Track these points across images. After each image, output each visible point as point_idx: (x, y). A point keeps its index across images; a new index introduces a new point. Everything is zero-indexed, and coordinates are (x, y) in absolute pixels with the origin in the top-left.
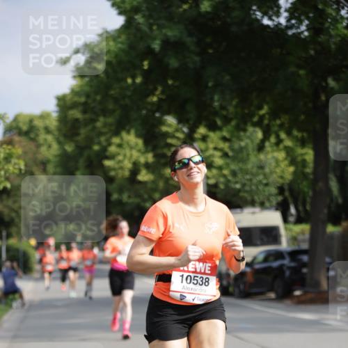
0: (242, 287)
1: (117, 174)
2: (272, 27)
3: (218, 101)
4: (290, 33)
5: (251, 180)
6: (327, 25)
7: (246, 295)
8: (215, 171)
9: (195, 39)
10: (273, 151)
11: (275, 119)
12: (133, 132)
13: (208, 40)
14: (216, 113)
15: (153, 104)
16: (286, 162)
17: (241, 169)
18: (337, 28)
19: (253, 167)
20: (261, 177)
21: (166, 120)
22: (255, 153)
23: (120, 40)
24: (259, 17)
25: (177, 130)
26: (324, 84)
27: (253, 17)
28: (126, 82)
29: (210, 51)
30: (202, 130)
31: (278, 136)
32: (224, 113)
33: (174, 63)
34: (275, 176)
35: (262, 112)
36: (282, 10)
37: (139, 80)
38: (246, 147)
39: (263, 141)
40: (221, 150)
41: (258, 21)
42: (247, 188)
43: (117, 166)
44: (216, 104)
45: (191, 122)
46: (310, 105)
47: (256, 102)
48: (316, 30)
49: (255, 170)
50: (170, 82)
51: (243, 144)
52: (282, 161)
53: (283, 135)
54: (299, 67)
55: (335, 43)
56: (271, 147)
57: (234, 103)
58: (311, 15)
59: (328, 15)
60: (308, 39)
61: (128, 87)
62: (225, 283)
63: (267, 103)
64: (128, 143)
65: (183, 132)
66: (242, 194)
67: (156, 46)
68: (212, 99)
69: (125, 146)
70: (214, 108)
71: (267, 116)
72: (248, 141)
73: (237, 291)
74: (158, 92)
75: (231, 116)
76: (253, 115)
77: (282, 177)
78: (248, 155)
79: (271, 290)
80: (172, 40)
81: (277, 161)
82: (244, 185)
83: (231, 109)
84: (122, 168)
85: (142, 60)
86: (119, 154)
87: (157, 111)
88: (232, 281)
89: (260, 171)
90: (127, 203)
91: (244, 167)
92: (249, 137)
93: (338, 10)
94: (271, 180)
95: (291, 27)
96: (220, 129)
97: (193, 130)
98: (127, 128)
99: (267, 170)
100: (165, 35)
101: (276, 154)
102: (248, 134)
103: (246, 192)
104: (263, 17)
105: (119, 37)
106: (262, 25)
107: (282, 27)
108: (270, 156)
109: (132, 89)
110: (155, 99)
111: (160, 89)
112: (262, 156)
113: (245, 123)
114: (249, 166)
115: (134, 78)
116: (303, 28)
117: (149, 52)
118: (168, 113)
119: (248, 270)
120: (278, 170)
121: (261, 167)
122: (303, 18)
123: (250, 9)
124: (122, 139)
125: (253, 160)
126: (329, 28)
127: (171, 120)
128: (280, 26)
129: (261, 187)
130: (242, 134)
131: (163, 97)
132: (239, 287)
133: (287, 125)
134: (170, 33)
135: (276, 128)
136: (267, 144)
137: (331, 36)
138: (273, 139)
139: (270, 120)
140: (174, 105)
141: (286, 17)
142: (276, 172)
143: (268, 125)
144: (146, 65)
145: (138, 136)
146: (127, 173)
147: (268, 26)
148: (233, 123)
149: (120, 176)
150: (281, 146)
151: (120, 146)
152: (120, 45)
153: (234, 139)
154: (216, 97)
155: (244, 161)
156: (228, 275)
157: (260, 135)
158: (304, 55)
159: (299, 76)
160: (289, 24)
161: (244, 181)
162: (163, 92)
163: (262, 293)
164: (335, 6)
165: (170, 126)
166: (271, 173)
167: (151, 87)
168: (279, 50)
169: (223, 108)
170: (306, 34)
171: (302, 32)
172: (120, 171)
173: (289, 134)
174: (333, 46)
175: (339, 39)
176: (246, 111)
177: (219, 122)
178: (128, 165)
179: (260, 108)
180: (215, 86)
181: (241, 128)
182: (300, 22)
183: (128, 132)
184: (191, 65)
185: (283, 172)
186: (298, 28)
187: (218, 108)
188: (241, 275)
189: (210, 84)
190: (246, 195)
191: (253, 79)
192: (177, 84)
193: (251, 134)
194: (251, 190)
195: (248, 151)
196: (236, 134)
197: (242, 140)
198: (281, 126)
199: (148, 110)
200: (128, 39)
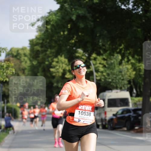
0: (111, 125)
1: (56, 75)
2: (126, 9)
3: (101, 42)
4: (134, 12)
5: (116, 77)
7: (113, 129)
8: (100, 74)
9: (91, 15)
10: (126, 65)
11: (127, 51)
12: (63, 56)
13: (97, 15)
14: (100, 48)
15: (72, 43)
16: (132, 70)
17: (111, 73)
19: (117, 72)
20: (121, 76)
21: (78, 51)
22: (118, 65)
23: (58, 15)
24: (120, 5)
25: (83, 55)
26: (149, 35)
27: (117, 5)
28: (61, 34)
29: (98, 20)
30: (94, 55)
31: (128, 58)
32: (104, 47)
33: (82, 25)
34: (127, 76)
35: (121, 47)
36: (130, 2)
37: (66, 33)
38: (114, 63)
39: (121, 60)
40: (102, 64)
41: (119, 7)
42: (114, 81)
43: (56, 71)
44: (100, 44)
45: (89, 52)
47: (118, 43)
48: (145, 11)
49: (118, 73)
50: (80, 34)
51: (112, 61)
52: (130, 69)
53: (130, 58)
56: (125, 63)
57: (109, 43)
58: (143, 4)
60: (142, 15)
61: (61, 36)
62: (104, 123)
63: (123, 43)
64: (61, 61)
65: (86, 56)
66: (112, 84)
67: (74, 18)
68: (99, 41)
70: (100, 45)
71: (123, 49)
72: (115, 60)
73: (109, 127)
74: (74, 38)
75: (107, 49)
76: (117, 49)
77: (130, 76)
78: (115, 66)
79: (125, 126)
80: (81, 15)
81: (128, 69)
82: (113, 80)
83: (107, 46)
84: (58, 72)
85: (68, 24)
86: (57, 66)
87: (74, 47)
88: (107, 123)
89: (120, 74)
91: (113, 72)
94: (125, 78)
95: (134, 9)
96: (102, 55)
97: (90, 55)
98: (61, 54)
99: (123, 73)
100: (78, 13)
101: (127, 66)
102: (115, 57)
103: (114, 83)
104: (121, 5)
105: (57, 14)
106: (121, 8)
107: (131, 9)
108: (124, 67)
109: (63, 36)
110: (73, 41)
111: (75, 37)
112: (121, 67)
113: (114, 52)
114: (115, 71)
115: (64, 32)
116: (140, 10)
117: (71, 21)
118: (79, 48)
119: (114, 117)
120: (128, 73)
121: (121, 72)
122: (140, 5)
123: (116, 1)
124: (58, 59)
125: (117, 68)
127: (80, 51)
128: (129, 9)
129: (120, 81)
130: (112, 57)
131: (77, 41)
133: (132, 53)
134: (80, 12)
135: (127, 55)
136: (123, 61)
138: (126, 60)
139: (125, 51)
140: (82, 44)
141: (132, 5)
142: (127, 74)
143: (124, 53)
144: (69, 26)
145: (65, 58)
146: (60, 74)
147: (124, 9)
148: (108, 52)
150: (130, 62)
151: (57, 62)
152: (57, 17)
153: (108, 59)
154: (100, 41)
155: (113, 69)
156: (106, 120)
157: (120, 57)
158: (140, 22)
159: (138, 31)
160: (133, 8)
161: (112, 78)
162: (77, 38)
163: (121, 128)
165: (80, 53)
166: (125, 74)
167: (71, 36)
168: (129, 20)
169: (103, 45)
170: (141, 12)
171: (139, 12)
172: (57, 73)
173: (133, 57)
176: (114, 47)
177: (102, 52)
178: (61, 71)
179: (120, 45)
180: (100, 36)
181: (111, 54)
182: (139, 7)
183: (61, 56)
184: (89, 26)
185: (130, 74)
186: (138, 10)
187: (101, 46)
188: (111, 120)
189: (98, 35)
190: (113, 84)
191: (117, 33)
192: (83, 35)
193: (116, 57)
194: (116, 82)
195: (115, 64)
196: (109, 57)
197: (112, 60)
198: (130, 54)
199: (70, 46)
200: (61, 14)
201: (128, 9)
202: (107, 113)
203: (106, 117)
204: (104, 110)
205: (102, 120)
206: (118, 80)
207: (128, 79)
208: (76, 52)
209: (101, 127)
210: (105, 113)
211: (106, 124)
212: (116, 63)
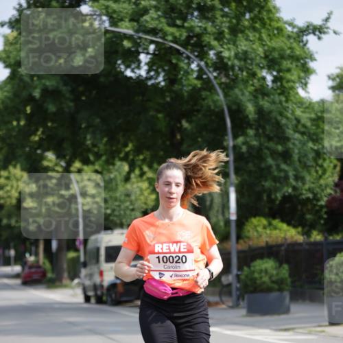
0: (113, 296)
1: (6, 202)
2: (134, 78)
3: (90, 139)
4: (150, 83)
5: (119, 206)
6: (180, 76)
7: (117, 303)
9: (69, 88)
10: (138, 182)
11: (138, 155)
12: (18, 166)
13: (81, 89)
14: (89, 150)
15: (36, 142)
16: (149, 191)
17: (111, 197)
18: (188, 79)
19: (121, 195)
20: (128, 204)
21: (47, 156)
22: (123, 183)
23: (6, 89)
24: (123, 70)
25: (56, 165)
26: (179, 125)
27: (119, 69)
28: (12, 124)
29: (84, 98)
30: (77, 165)
31: (141, 169)
32: (96, 150)
33: (52, 108)
34: (139, 202)
35: (128, 149)
36: (142, 64)
37: (22, 123)
38: (115, 178)
39: (129, 173)
41: (123, 73)
42: (116, 213)
43: (5, 195)
44: (89, 142)
45: (68, 158)
46: (168, 143)
47: (122, 140)
48: (172, 80)
49: (123, 198)
50: (49, 124)
51: (112, 176)
52: (146, 190)
53: (145, 168)
54: (158, 111)
55: (187, 92)
56: (136, 178)
57: (105, 139)
58: (166, 68)
59: (181, 69)
60: (165, 88)
61: (13, 128)
62: (99, 293)
63: (132, 142)
64: (14, 175)
65: (62, 166)
66: (111, 218)
67: (37, 94)
68: (85, 138)
69: (12, 178)
70: (87, 146)
71: (131, 152)
72: (116, 173)
73: (109, 299)
74: (39, 133)
75: (101, 152)
76: (120, 152)
77: (145, 203)
78: (117, 185)
79: (137, 299)
80: (50, 88)
81: (141, 190)
82: (113, 210)
83: (102, 147)
84: (9, 197)
85: (25, 106)
86: (7, 185)
87: (38, 148)
88: (105, 291)
89: (127, 198)
90: (15, 227)
91: (114, 195)
92: (117, 170)
93: (189, 64)
94: (136, 206)
95: (151, 78)
96: (93, 163)
97: (69, 164)
98: (14, 163)
99: (133, 198)
100: (44, 85)
101: (140, 184)
102: (116, 167)
103: (116, 216)
104: (126, 70)
105: (6, 87)
106: (126, 76)
107: (143, 79)
108: (135, 186)
109: (17, 129)
110: (37, 138)
111: (41, 130)
112: (128, 186)
113: (114, 158)
114: (118, 195)
115: (18, 121)
116: (160, 78)
117: (31, 99)
118: (48, 150)
119: (118, 282)
120: (142, 198)
121: (128, 195)
122: (160, 70)
123: (116, 63)
124: (9, 172)
125: (122, 189)
126: (181, 78)
127: (50, 155)
128: (141, 78)
129: (128, 212)
130: (111, 167)
131: (44, 137)
132: (111, 296)
133: (148, 160)
134: (48, 83)
135: (139, 163)
136: (132, 176)
137: (183, 86)
138: (137, 172)
139: (134, 156)
140: (51, 143)
141: (146, 70)
142: (141, 200)
143: (133, 160)
144: (28, 110)
145: (23, 169)
146: (14, 201)
147: (131, 78)
148: (104, 158)
149: (8, 203)
150: (145, 177)
151: (8, 178)
152: (5, 94)
153: (105, 172)
154: (88, 137)
155: (115, 190)
156: (102, 286)
157: (126, 168)
158: (161, 101)
159: (158, 118)
160: (148, 76)
161: (113, 207)
162: (43, 133)
163: (131, 301)
164: (186, 61)
165: (50, 161)
166: (136, 200)
167: (33, 128)
168: (141, 98)
169: (94, 145)
170: (163, 84)
171: (159, 82)
172: (8, 200)
173: (150, 167)
174: (186, 94)
175: (190, 88)
176: (114, 148)
177: (92, 158)
178: (15, 194)
179: (126, 145)
180: (88, 127)
181: (110, 162)
182: (158, 74)
183: (15, 167)
184: (66, 110)
185: (146, 198)
186: (156, 79)
187: (90, 146)
188: (113, 286)
189: (83, 126)
190: (115, 219)
191: (120, 121)
192: (55, 125)
193: (119, 167)
194: (120, 215)
195: (116, 181)
196: (106, 167)
197: (111, 173)
198: (144, 161)
199: (31, 148)
200: (13, 88)
201: (138, 77)
202: (105, 274)
203: (102, 281)
204: (99, 268)
205: (95, 287)
206: (124, 210)
207: (142, 208)
208: (42, 158)
209: (93, 300)
210: (101, 273)
211: (103, 294)
212: (120, 178)
